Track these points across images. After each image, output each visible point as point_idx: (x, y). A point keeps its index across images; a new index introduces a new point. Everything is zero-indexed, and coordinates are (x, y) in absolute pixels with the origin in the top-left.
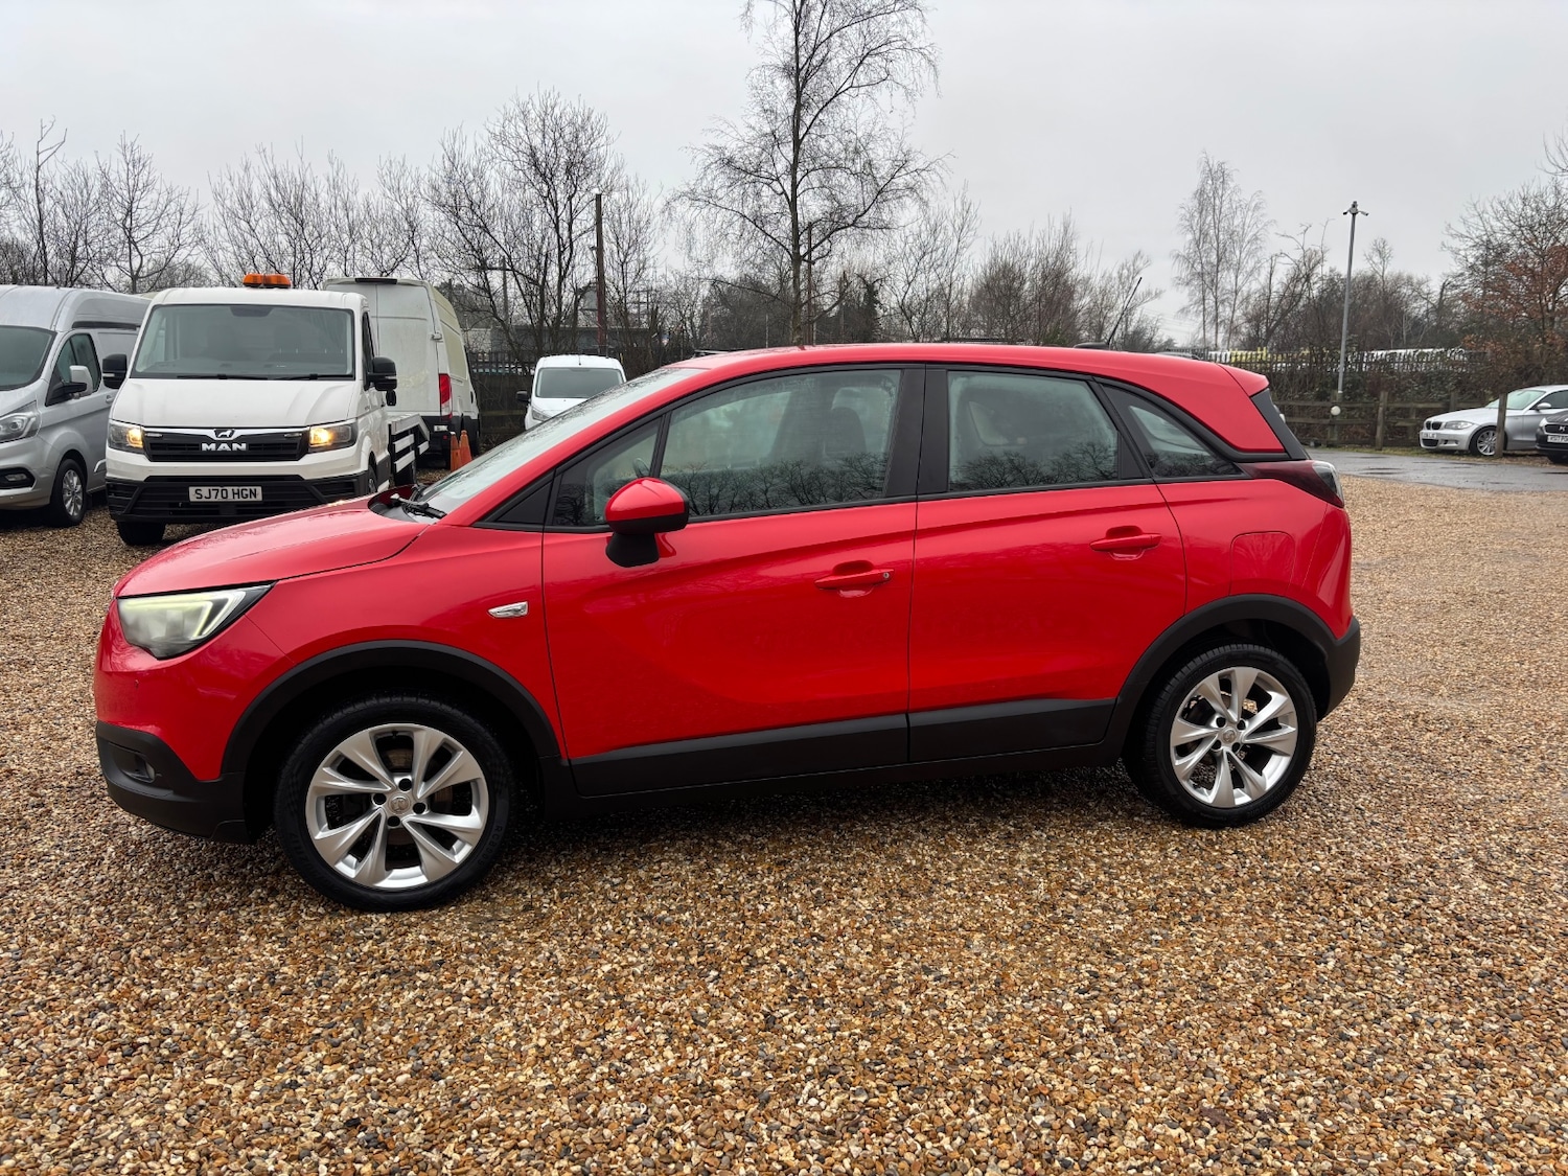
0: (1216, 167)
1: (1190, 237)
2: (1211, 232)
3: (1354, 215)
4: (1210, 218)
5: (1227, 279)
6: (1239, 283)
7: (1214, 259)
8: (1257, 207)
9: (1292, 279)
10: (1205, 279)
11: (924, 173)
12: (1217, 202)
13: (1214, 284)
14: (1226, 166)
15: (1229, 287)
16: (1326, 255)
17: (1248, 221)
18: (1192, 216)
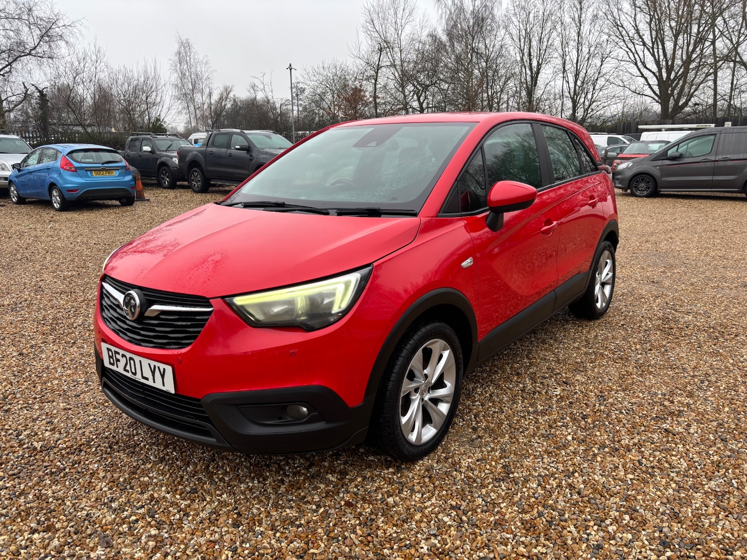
0: (185, 41)
1: (176, 75)
2: (187, 74)
3: (291, 69)
4: (185, 66)
5: (198, 98)
6: (204, 99)
7: (191, 87)
8: (206, 63)
9: (220, 99)
10: (187, 97)
11: (69, 28)
12: (188, 59)
13: (193, 100)
14: (189, 41)
15: (199, 101)
16: (233, 88)
17: (203, 69)
18: (176, 65)
